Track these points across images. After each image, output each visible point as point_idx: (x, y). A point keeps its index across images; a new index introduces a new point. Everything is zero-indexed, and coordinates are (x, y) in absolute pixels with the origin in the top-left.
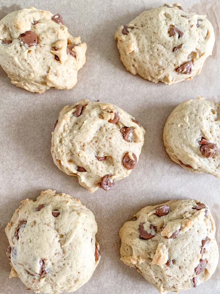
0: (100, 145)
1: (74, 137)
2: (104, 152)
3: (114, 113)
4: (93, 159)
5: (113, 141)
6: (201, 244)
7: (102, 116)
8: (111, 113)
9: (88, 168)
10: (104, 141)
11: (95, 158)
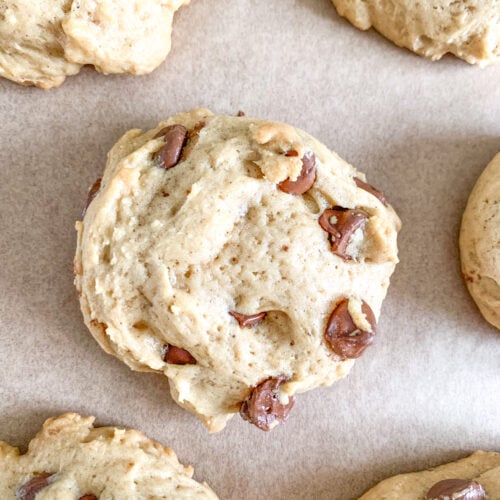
0: (248, 274)
1: (153, 244)
2: (262, 299)
3: (301, 156)
4: (220, 322)
5: (293, 259)
7: (258, 169)
8: (291, 159)
9: (202, 353)
10: (263, 259)
11: (229, 318)
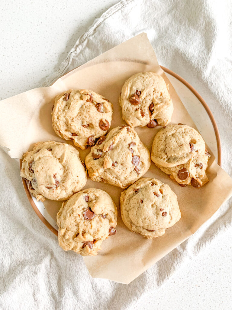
0: (83, 117)
1: (66, 114)
2: (87, 122)
3: (89, 95)
4: (80, 127)
5: (91, 113)
6: (128, 146)
7: (82, 98)
8: (87, 95)
9: (78, 133)
10: (85, 114)
11: (82, 126)
